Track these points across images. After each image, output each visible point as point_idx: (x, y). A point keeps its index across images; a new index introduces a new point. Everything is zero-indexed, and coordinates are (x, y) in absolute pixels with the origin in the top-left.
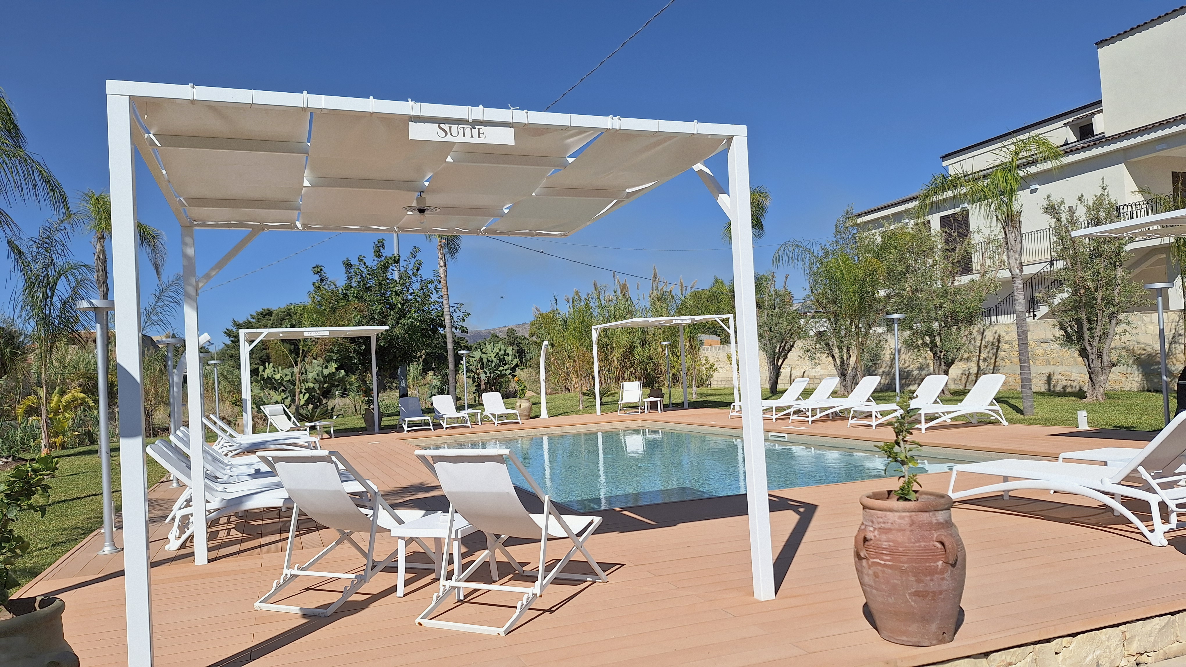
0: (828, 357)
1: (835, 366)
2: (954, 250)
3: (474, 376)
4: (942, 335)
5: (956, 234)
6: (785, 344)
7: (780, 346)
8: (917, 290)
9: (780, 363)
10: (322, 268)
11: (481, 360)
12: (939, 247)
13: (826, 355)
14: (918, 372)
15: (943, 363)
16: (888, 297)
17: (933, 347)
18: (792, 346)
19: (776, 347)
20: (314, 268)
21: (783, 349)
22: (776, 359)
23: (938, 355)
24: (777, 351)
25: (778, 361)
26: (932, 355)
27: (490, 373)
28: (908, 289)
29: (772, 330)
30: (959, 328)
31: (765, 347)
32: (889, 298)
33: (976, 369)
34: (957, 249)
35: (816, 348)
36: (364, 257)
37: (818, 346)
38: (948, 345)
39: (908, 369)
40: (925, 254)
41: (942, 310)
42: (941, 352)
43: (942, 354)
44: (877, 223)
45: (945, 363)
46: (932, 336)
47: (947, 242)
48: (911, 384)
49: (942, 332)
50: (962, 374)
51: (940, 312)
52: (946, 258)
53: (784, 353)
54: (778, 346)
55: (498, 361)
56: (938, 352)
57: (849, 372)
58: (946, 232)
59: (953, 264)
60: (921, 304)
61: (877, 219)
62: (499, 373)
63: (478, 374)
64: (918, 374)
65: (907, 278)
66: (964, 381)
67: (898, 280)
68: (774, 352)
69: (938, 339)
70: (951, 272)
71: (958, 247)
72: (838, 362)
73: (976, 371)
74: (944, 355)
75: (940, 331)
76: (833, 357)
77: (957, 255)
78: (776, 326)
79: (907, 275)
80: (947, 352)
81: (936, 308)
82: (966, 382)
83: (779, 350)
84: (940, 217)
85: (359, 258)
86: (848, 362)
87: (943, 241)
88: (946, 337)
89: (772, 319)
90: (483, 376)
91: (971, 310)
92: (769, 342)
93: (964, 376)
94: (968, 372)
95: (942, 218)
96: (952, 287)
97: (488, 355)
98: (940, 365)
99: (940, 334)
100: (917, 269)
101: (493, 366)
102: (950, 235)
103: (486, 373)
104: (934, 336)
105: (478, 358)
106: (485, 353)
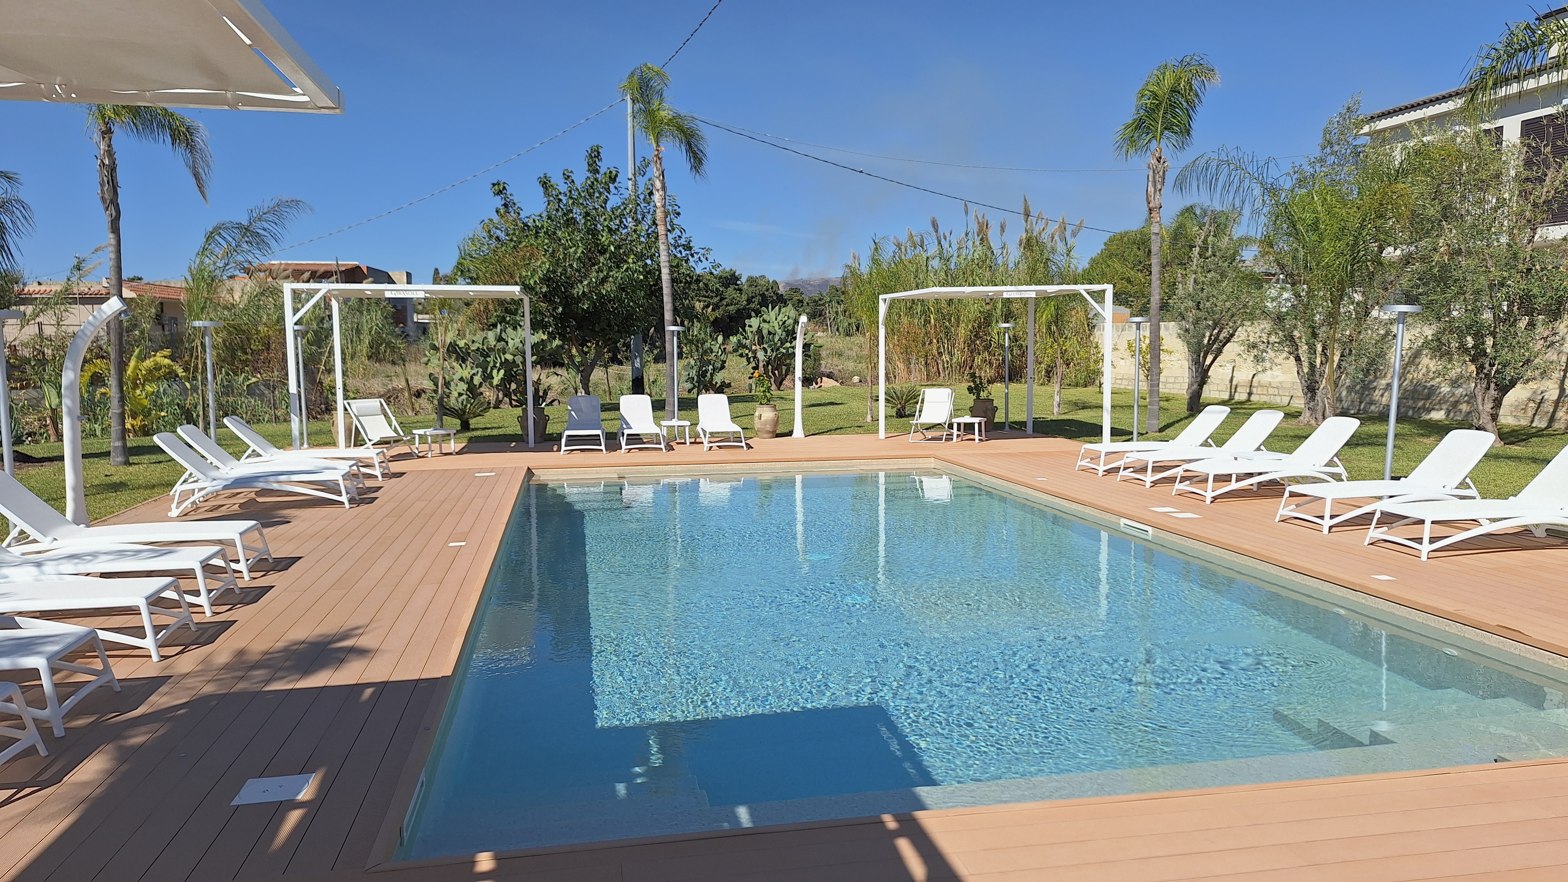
0: (1287, 358)
1: (1298, 373)
2: (1541, 180)
3: (747, 354)
4: (1498, 336)
5: (1548, 149)
6: (1220, 332)
7: (1211, 335)
8: (1459, 252)
9: (1208, 362)
10: (505, 185)
11: (759, 331)
12: (1513, 173)
13: (1285, 355)
14: (1448, 389)
15: (1492, 385)
16: (1407, 260)
17: (1478, 355)
18: (1232, 335)
19: (1204, 336)
20: (494, 185)
21: (1217, 339)
22: (1202, 355)
23: (1485, 371)
24: (1206, 341)
25: (1205, 358)
26: (1475, 370)
27: (772, 351)
28: (1442, 249)
29: (1201, 306)
30: (1532, 325)
31: (1187, 334)
32: (1409, 263)
33: (1557, 392)
34: (1548, 179)
35: (1268, 343)
36: (572, 172)
37: (1273, 339)
38: (1506, 354)
39: (1432, 383)
40: (1482, 186)
41: (1504, 290)
42: (1492, 365)
43: (1494, 368)
44: (1402, 131)
45: (1497, 385)
46: (1479, 337)
47: (1528, 164)
48: (1433, 409)
49: (1498, 330)
50: (1530, 400)
51: (1499, 295)
52: (1524, 194)
53: (1217, 346)
54: (1208, 334)
55: (784, 333)
56: (1487, 366)
57: (1322, 387)
58: (1529, 146)
59: (1535, 205)
60: (1465, 279)
61: (1401, 126)
62: (784, 351)
63: (755, 352)
64: (1449, 392)
65: (1442, 228)
66: (1530, 413)
67: (1426, 233)
68: (1200, 343)
69: (1489, 341)
70: (1529, 221)
71: (1550, 174)
72: (1306, 370)
73: (1555, 397)
74: (1497, 372)
75: (1495, 327)
76: (1298, 359)
77: (1545, 190)
78: (1208, 301)
79: (1444, 223)
80: (1505, 366)
81: (1491, 286)
82: (1535, 414)
83: (1209, 341)
84: (1522, 121)
85: (564, 174)
86: (1322, 368)
87: (1521, 163)
88: (1505, 339)
89: (1203, 289)
90: (761, 355)
91: (1559, 294)
92: (1193, 327)
93: (1532, 404)
94: (1540, 397)
95: (1525, 124)
96: (1529, 248)
97: (771, 324)
98: (1488, 388)
99: (1493, 334)
100: (1463, 212)
101: (776, 340)
102: (1537, 152)
103: (766, 352)
104: (1483, 336)
105: (755, 329)
106: (766, 322)
